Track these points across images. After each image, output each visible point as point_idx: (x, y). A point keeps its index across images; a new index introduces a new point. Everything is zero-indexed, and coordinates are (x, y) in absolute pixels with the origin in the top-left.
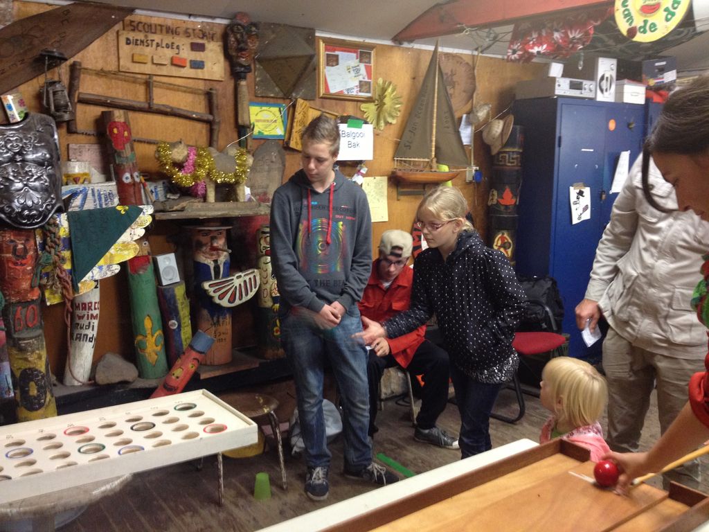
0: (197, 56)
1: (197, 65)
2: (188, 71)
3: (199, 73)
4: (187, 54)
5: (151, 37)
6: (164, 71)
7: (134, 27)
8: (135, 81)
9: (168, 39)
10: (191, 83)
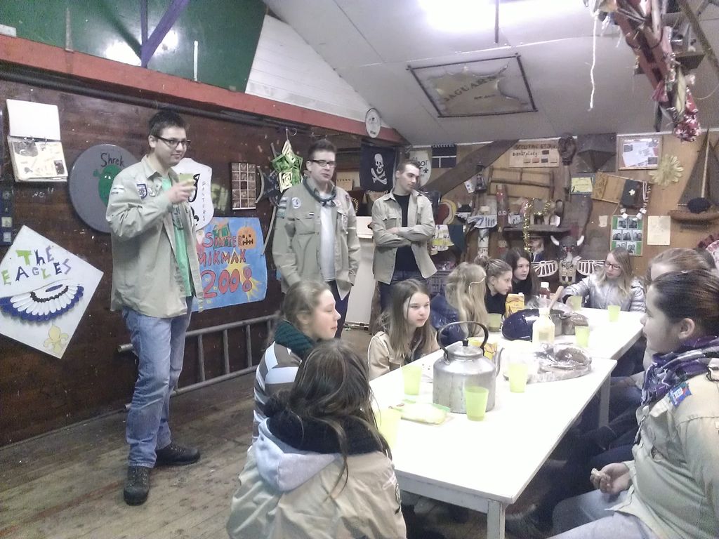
0: (545, 157)
1: (545, 161)
2: (540, 164)
3: (546, 165)
4: (541, 156)
5: (524, 151)
6: (529, 165)
7: (517, 148)
8: (516, 171)
9: (532, 151)
10: (542, 170)
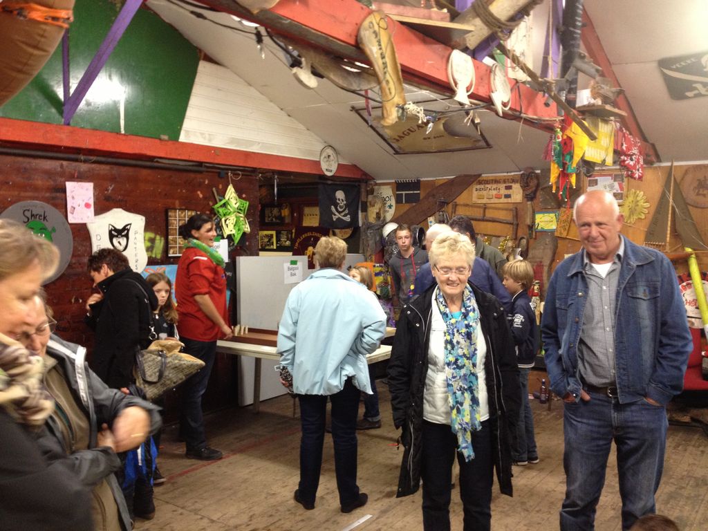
0: (508, 192)
1: (508, 196)
2: (503, 200)
3: (509, 200)
4: (503, 192)
6: (492, 201)
7: (480, 183)
8: (479, 207)
9: (494, 186)
10: (506, 206)
